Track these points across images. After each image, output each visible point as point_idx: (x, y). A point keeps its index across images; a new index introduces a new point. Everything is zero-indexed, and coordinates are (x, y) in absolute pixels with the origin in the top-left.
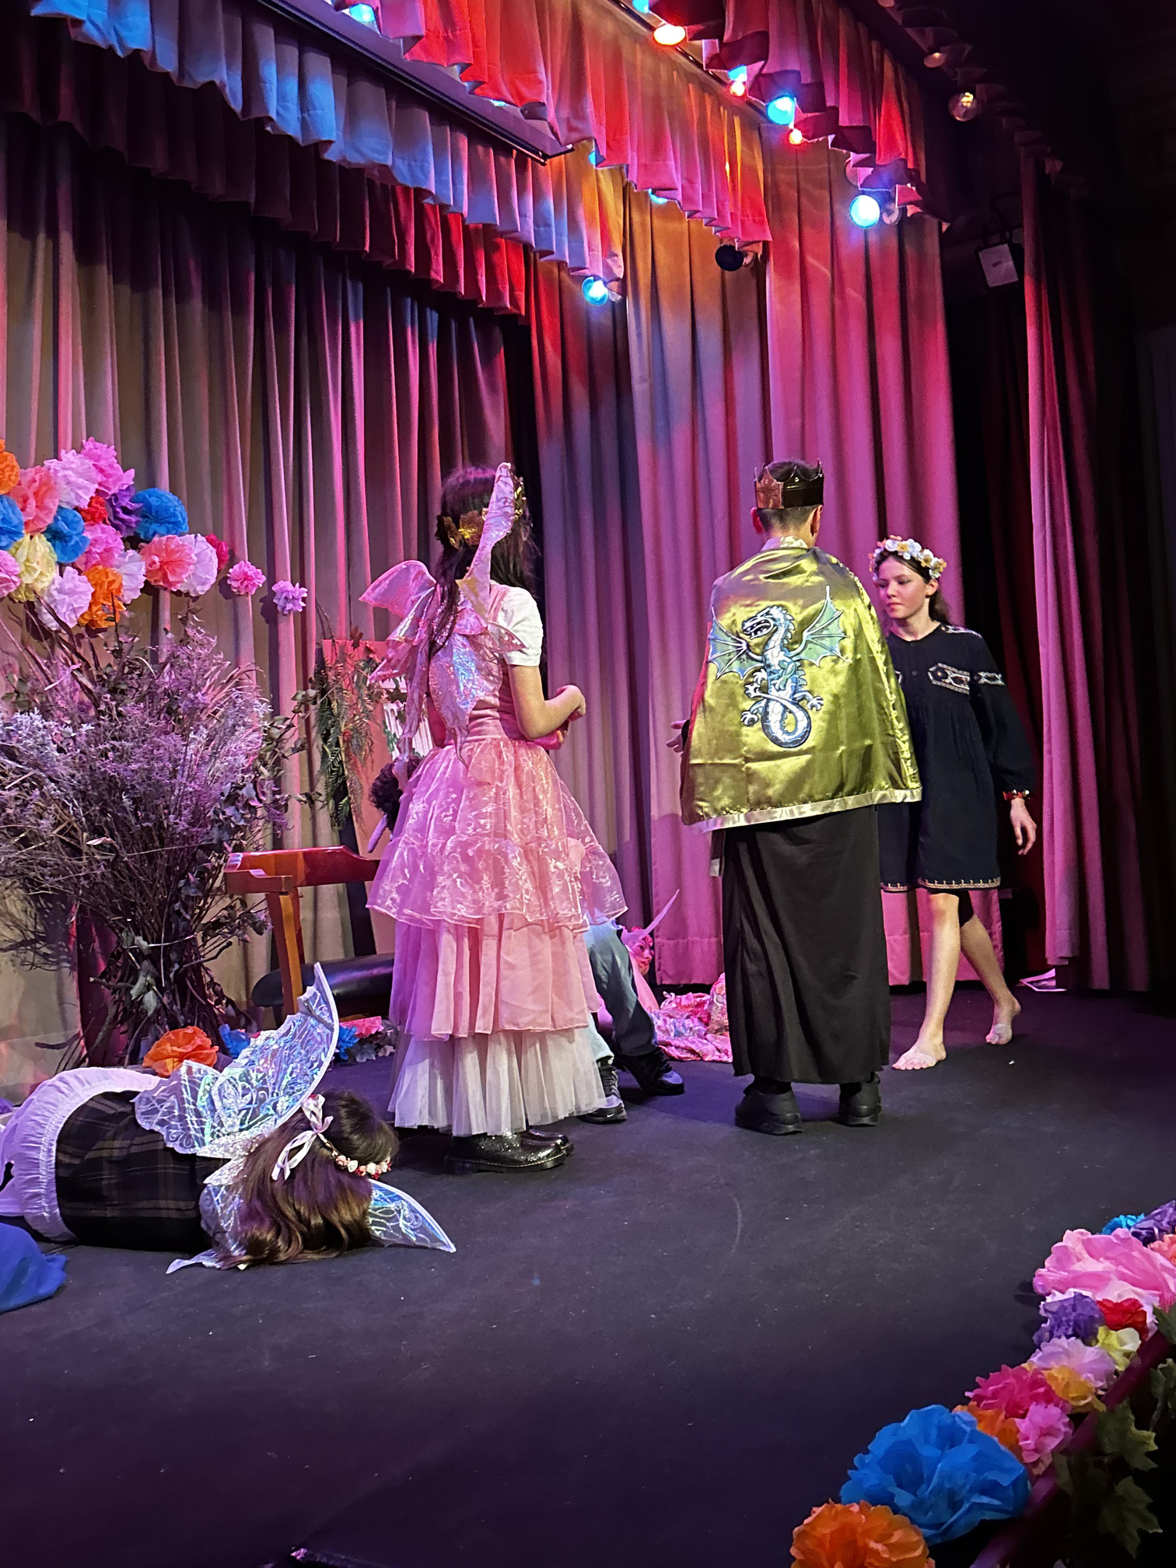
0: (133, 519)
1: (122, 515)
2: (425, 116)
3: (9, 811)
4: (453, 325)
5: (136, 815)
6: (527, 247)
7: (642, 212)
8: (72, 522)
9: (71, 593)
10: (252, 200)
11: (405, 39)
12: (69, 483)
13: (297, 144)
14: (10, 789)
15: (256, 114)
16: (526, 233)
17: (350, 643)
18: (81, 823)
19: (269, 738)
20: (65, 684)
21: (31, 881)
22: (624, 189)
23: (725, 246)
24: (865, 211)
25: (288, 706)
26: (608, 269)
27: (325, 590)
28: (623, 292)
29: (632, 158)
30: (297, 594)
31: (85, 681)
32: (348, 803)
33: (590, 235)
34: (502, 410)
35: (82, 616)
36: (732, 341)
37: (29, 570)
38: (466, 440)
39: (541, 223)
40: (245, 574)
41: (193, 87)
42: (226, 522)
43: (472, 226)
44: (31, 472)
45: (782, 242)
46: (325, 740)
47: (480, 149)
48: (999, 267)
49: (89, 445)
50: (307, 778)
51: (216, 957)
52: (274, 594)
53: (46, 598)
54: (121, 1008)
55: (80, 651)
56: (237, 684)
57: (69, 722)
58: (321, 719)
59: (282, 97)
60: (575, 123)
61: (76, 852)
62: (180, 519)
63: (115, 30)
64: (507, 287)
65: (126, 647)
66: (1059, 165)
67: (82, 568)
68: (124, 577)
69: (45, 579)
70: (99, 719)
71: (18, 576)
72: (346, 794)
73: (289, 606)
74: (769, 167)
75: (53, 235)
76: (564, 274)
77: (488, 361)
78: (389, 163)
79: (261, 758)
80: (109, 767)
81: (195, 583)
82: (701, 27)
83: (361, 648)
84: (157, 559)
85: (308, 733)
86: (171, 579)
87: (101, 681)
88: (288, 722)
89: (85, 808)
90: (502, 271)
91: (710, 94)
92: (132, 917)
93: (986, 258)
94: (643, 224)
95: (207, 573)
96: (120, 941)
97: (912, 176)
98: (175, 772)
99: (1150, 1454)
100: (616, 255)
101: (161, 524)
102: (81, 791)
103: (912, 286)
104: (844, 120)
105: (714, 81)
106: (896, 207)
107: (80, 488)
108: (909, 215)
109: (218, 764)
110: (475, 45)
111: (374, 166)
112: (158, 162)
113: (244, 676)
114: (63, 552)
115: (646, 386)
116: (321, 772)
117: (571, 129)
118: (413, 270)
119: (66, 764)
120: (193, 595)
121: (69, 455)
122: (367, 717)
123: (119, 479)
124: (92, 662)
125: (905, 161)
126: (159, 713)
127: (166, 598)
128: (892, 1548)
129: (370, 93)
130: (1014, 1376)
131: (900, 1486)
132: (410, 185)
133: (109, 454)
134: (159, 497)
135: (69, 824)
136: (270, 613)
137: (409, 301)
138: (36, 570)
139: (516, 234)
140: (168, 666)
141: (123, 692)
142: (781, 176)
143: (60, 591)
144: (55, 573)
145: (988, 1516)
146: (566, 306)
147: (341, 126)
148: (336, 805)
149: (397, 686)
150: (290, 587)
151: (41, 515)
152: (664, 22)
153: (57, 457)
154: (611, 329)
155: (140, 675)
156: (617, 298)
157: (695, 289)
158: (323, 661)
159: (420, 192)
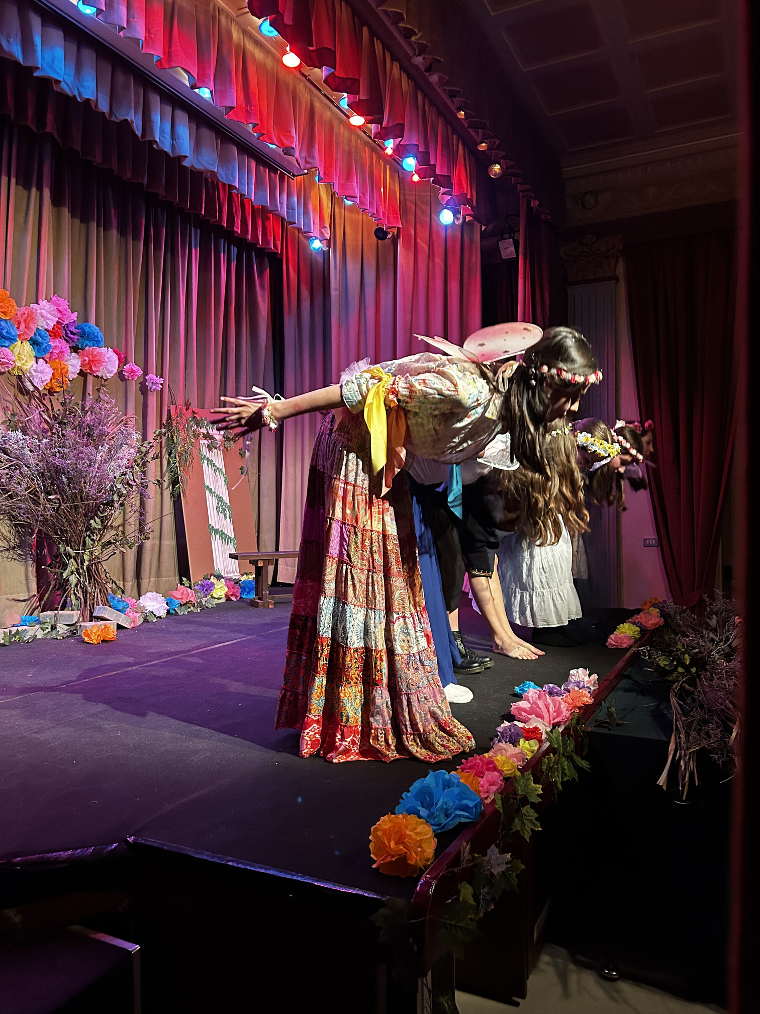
0: (76, 337)
1: (70, 335)
2: (235, 149)
3: (2, 480)
4: (244, 255)
5: (69, 486)
6: (283, 219)
7: (340, 207)
8: (44, 336)
9: (42, 372)
10: (145, 182)
11: (226, 107)
12: (42, 316)
13: (170, 156)
14: (4, 469)
15: (148, 138)
16: (283, 212)
17: (184, 408)
18: (41, 489)
19: (140, 452)
20: (36, 418)
21: (13, 517)
22: (332, 196)
23: (379, 228)
24: (446, 217)
25: (151, 437)
26: (321, 233)
27: (173, 380)
28: (329, 247)
29: (336, 181)
30: (158, 382)
31: (46, 417)
32: (179, 487)
33: (314, 217)
34: (267, 300)
35: (47, 384)
36: (381, 275)
37: (20, 359)
38: (248, 312)
39: (290, 208)
40: (132, 369)
41: (117, 121)
42: (123, 343)
43: (256, 207)
44: (23, 309)
45: (406, 229)
46: (170, 455)
47: (261, 168)
48: (507, 249)
49: (54, 299)
50: (159, 474)
51: (107, 560)
52: (146, 380)
53: (28, 374)
54: (58, 582)
55: (43, 401)
56: (126, 424)
57: (36, 437)
58: (168, 445)
59: (162, 131)
60: (308, 159)
61: (37, 503)
62: (100, 339)
63: (78, 89)
64: (272, 239)
65: (68, 401)
67: (48, 360)
68: (70, 366)
69: (27, 364)
70: (52, 437)
71: (13, 361)
72: (178, 483)
73: (154, 387)
74: (402, 191)
75: (40, 189)
76: (300, 235)
77: (261, 274)
78: (216, 171)
79: (135, 461)
80: (58, 462)
81: (106, 372)
82: (372, 118)
83: (190, 411)
84: (87, 359)
85: (161, 451)
86: (94, 369)
87: (55, 418)
88: (151, 444)
89: (43, 482)
90: (270, 230)
91: (376, 153)
92: (65, 537)
93: (502, 245)
94: (340, 213)
95: (113, 367)
96: (59, 548)
97: (469, 202)
98: (90, 465)
99: (539, 795)
100: (326, 228)
101: (90, 341)
102: (42, 473)
103: (466, 257)
104: (438, 172)
105: (378, 147)
106: (461, 216)
107: (49, 320)
108: (467, 221)
109: (113, 463)
110: (261, 115)
111: (208, 171)
112: (98, 159)
113: (129, 420)
114: (39, 351)
115: (337, 292)
116: (167, 471)
117: (307, 162)
118: (226, 226)
119: (34, 458)
120: (105, 378)
121: (44, 302)
122: (191, 445)
123: (69, 317)
124: (50, 408)
125: (467, 194)
126: (83, 436)
127: (90, 378)
128: (417, 834)
129: (207, 135)
130: (480, 759)
131: (423, 807)
132: (226, 182)
133: (65, 304)
134: (90, 327)
135: (34, 489)
136: (144, 390)
137: (223, 240)
138: (23, 359)
139: (276, 212)
140: (89, 412)
141: (65, 424)
142: (407, 197)
143: (35, 371)
144: (34, 362)
145: (463, 820)
146: (301, 251)
147: (192, 148)
148: (173, 488)
149: (208, 432)
150: (155, 378)
151: (27, 332)
152: (355, 114)
153: (37, 303)
154: (322, 265)
155: (74, 416)
156: (326, 249)
157: (364, 248)
158: (170, 415)
159: (231, 187)
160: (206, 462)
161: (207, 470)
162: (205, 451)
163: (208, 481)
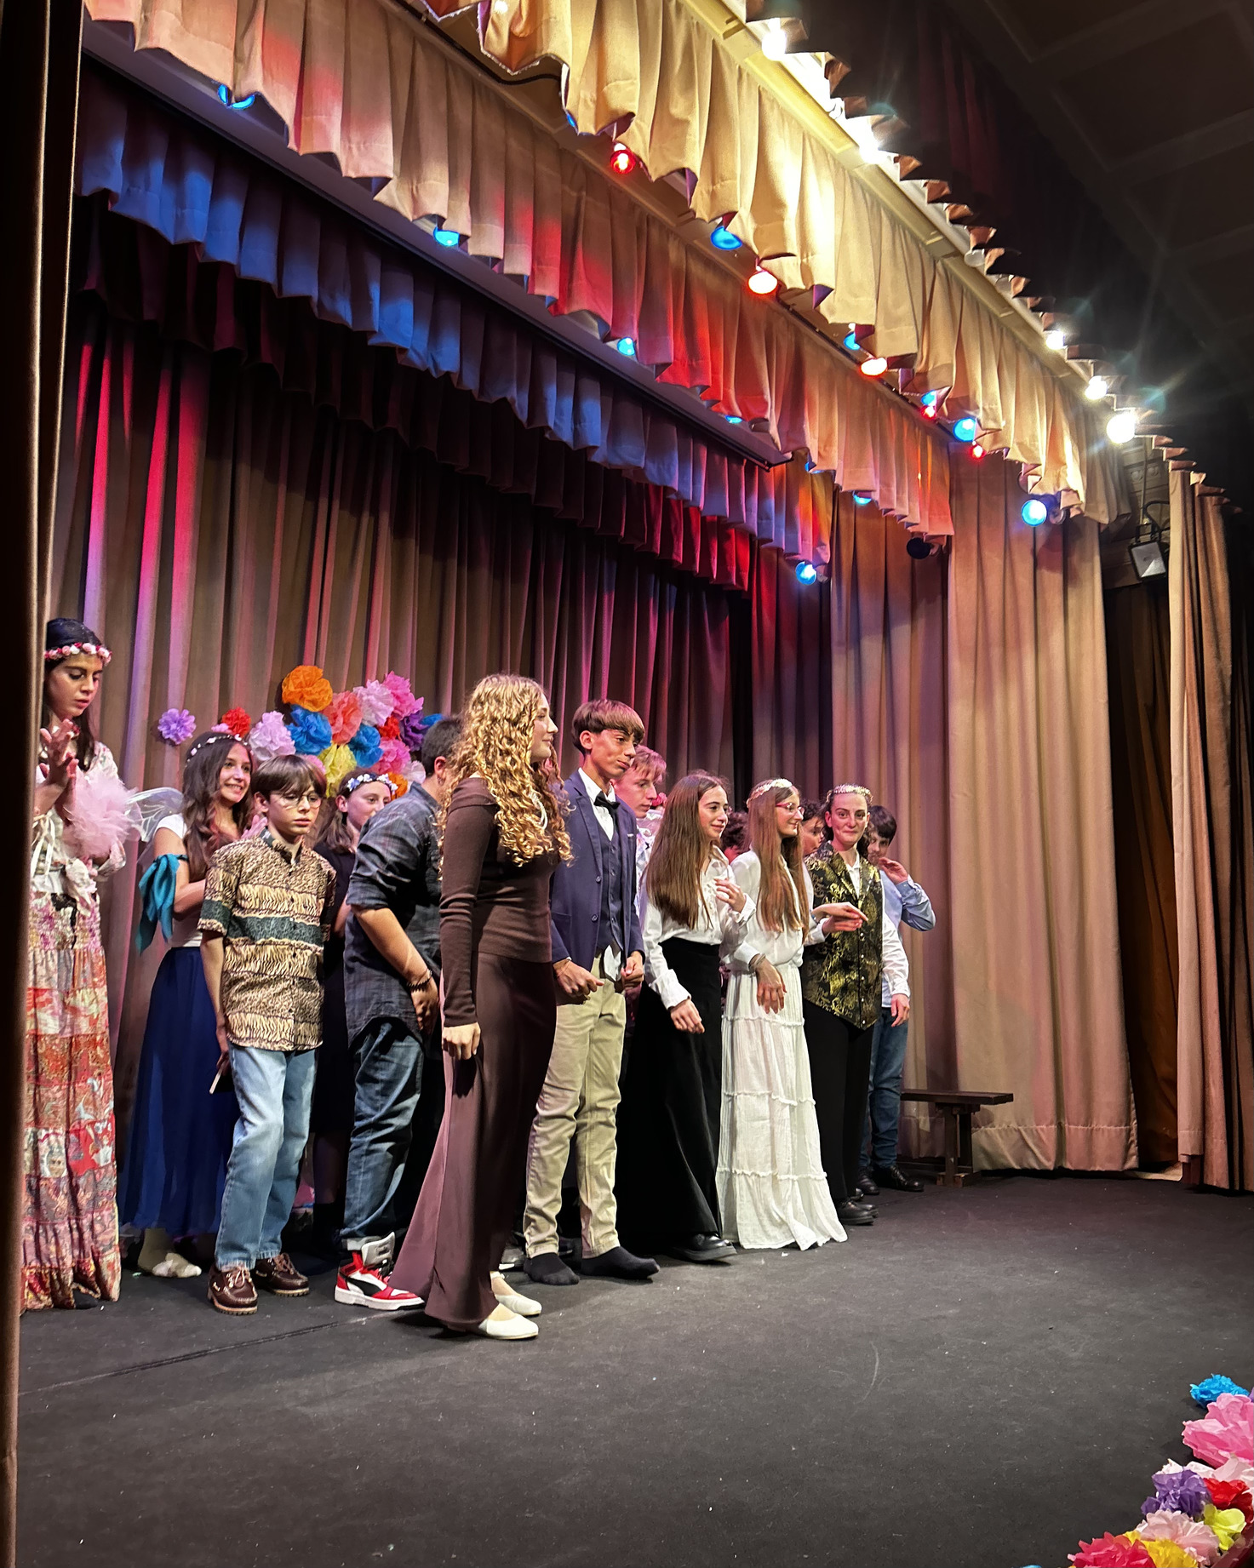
1: (411, 733)
2: (674, 431)
4: (689, 597)
6: (752, 535)
8: (371, 736)
10: (533, 492)
11: (657, 366)
12: (371, 706)
13: (571, 448)
15: (537, 424)
16: (751, 525)
22: (833, 492)
23: (915, 539)
24: (1035, 512)
26: (815, 553)
29: (839, 465)
34: (725, 666)
36: (919, 615)
38: (693, 686)
39: (763, 517)
41: (489, 401)
43: (708, 519)
44: (342, 695)
45: (963, 537)
47: (717, 457)
48: (1149, 561)
49: (390, 677)
59: (559, 412)
60: (793, 438)
63: (433, 359)
64: (735, 567)
66: (1202, 478)
74: (955, 474)
75: (375, 514)
77: (715, 627)
78: (642, 465)
90: (731, 555)
91: (908, 417)
93: (1139, 554)
100: (825, 546)
105: (911, 407)
106: (1060, 508)
107: (380, 710)
108: (1072, 515)
111: (630, 467)
112: (463, 462)
115: (843, 648)
117: (789, 441)
118: (659, 553)
121: (374, 684)
123: (411, 705)
129: (630, 411)
132: (658, 484)
133: (405, 686)
137: (653, 577)
139: (740, 526)
142: (964, 483)
146: (782, 585)
147: (605, 434)
151: (347, 729)
152: (871, 356)
153: (365, 686)
154: (818, 606)
156: (824, 579)
157: (889, 570)
159: (668, 490)
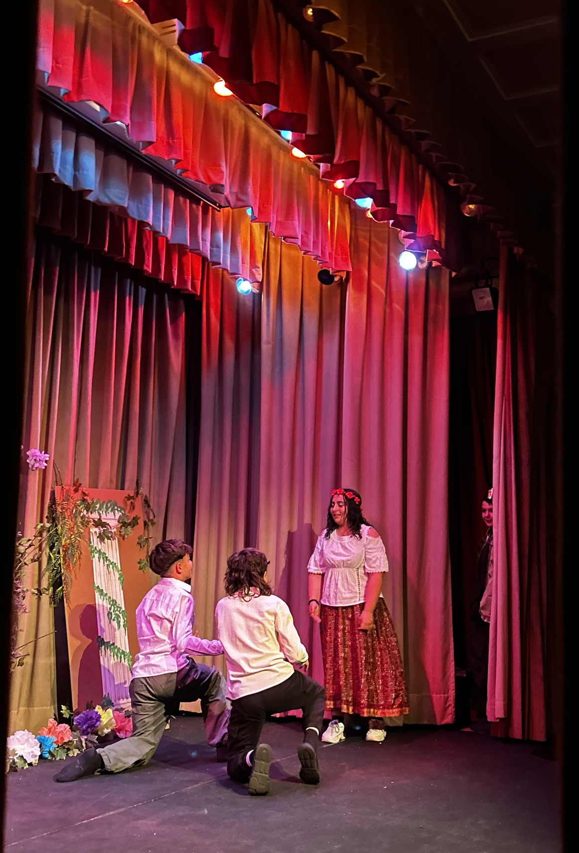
2: (150, 178)
4: (155, 296)
6: (204, 259)
7: (275, 244)
11: (143, 143)
13: (71, 190)
15: (46, 171)
16: (205, 251)
17: (72, 488)
23: (324, 270)
24: (408, 261)
26: (252, 274)
27: (60, 454)
28: (261, 289)
29: (273, 218)
30: (42, 458)
32: (62, 590)
33: (244, 256)
34: (181, 352)
36: (324, 324)
38: (157, 365)
39: (214, 245)
43: (172, 244)
45: (358, 271)
46: (51, 549)
47: (181, 198)
48: (483, 300)
50: (37, 576)
52: (27, 457)
58: (51, 537)
59: (63, 162)
60: (241, 197)
64: (190, 277)
66: (521, 251)
72: (61, 584)
73: (37, 465)
74: (354, 226)
76: (226, 275)
77: (174, 321)
78: (126, 206)
82: (320, 156)
83: (80, 492)
90: (188, 268)
93: (476, 294)
94: (276, 250)
97: (437, 246)
100: (259, 268)
103: (432, 305)
104: (399, 211)
106: (425, 260)
108: (433, 265)
110: (186, 147)
111: (116, 206)
115: (270, 346)
116: (47, 570)
117: (238, 199)
118: (133, 264)
122: (79, 536)
125: (433, 236)
129: (118, 162)
132: (137, 219)
137: (129, 280)
139: (197, 251)
142: (360, 233)
146: (225, 292)
147: (98, 183)
148: (54, 591)
149: (100, 516)
150: (38, 453)
154: (251, 309)
156: (256, 291)
157: (304, 292)
158: (54, 499)
159: (144, 224)
160: (97, 555)
161: (98, 566)
162: (95, 542)
163: (99, 581)
